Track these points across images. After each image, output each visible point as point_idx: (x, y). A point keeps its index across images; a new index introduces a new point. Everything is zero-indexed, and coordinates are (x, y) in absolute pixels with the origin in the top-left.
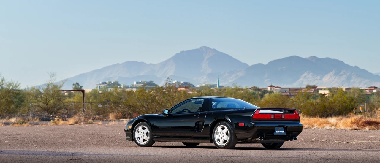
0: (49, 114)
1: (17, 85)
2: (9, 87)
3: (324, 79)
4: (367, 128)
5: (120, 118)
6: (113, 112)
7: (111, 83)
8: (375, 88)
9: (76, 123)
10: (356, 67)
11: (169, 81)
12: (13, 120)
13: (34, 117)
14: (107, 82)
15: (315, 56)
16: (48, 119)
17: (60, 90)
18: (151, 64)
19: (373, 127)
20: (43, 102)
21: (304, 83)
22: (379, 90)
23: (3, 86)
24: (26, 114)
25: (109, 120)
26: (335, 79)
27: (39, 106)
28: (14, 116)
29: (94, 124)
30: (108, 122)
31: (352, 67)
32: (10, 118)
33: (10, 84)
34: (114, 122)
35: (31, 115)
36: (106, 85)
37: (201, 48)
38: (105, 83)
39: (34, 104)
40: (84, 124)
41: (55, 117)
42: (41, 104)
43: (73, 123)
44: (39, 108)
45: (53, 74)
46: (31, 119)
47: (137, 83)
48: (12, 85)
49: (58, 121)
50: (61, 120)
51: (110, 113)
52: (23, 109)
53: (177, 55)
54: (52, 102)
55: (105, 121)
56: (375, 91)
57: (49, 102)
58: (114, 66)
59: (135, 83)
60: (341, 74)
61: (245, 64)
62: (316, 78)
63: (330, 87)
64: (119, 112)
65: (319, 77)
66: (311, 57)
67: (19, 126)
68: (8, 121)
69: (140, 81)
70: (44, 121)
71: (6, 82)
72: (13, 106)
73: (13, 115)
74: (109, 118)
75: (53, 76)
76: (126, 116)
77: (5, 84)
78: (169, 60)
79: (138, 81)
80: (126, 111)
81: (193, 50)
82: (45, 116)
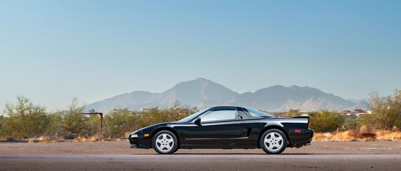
0: (72, 133)
1: (43, 109)
2: (36, 111)
3: (303, 105)
4: (365, 139)
7: (122, 110)
8: (349, 112)
9: (97, 140)
10: (331, 94)
11: (178, 103)
12: (41, 138)
13: (59, 136)
14: (118, 109)
15: (296, 85)
16: (71, 138)
17: (81, 113)
18: (155, 94)
19: (369, 138)
20: (67, 123)
21: (286, 108)
22: (352, 113)
23: (31, 110)
24: (52, 134)
26: (313, 104)
27: (63, 127)
28: (42, 135)
30: (124, 140)
31: (327, 94)
32: (38, 137)
33: (37, 108)
35: (56, 134)
36: (117, 111)
37: (198, 79)
38: (116, 110)
39: (59, 125)
41: (78, 136)
42: (65, 125)
44: (63, 128)
45: (75, 99)
46: (57, 138)
47: (143, 109)
48: (39, 108)
49: (81, 139)
50: (84, 137)
51: (126, 132)
52: (49, 129)
53: (177, 85)
54: (74, 123)
55: (122, 139)
56: (349, 114)
57: (71, 123)
58: (123, 95)
59: (142, 110)
60: (318, 100)
61: (236, 93)
62: (296, 104)
63: (309, 111)
65: (299, 103)
66: (293, 86)
67: (47, 143)
68: (37, 139)
69: (146, 108)
70: (68, 139)
71: (34, 106)
72: (40, 127)
73: (40, 134)
74: (125, 136)
77: (33, 108)
78: (171, 89)
79: (144, 108)
81: (191, 81)
82: (69, 135)
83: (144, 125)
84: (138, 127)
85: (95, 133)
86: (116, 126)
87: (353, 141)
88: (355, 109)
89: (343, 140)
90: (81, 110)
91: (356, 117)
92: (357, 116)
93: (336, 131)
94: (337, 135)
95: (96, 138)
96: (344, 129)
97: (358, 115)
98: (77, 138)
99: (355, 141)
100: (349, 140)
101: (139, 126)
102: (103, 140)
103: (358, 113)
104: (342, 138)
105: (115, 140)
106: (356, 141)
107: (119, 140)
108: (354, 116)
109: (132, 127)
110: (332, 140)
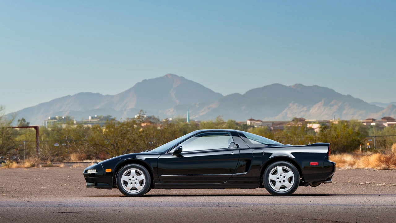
5: (84, 160)
6: (76, 152)
9: (33, 166)
17: (10, 126)
22: (378, 122)
25: (70, 162)
29: (54, 166)
30: (69, 164)
34: (78, 165)
40: (42, 166)
41: (5, 159)
43: (29, 167)
49: (11, 164)
50: (14, 162)
51: (71, 153)
55: (66, 163)
64: (83, 152)
74: (71, 159)
75: (2, 110)
76: (91, 157)
80: (90, 151)
83: (96, 144)
84: (88, 147)
85: (28, 155)
86: (57, 145)
87: (385, 169)
88: (382, 117)
89: (370, 167)
90: (10, 123)
91: (383, 127)
92: (385, 127)
93: (359, 151)
94: (362, 159)
95: (32, 162)
96: (369, 147)
97: (386, 124)
98: (4, 162)
99: (387, 169)
100: (379, 168)
101: (89, 145)
102: (41, 166)
103: (385, 122)
104: (369, 164)
105: (58, 165)
106: (389, 169)
107: (62, 165)
108: (380, 126)
109: (80, 147)
110: (356, 166)
